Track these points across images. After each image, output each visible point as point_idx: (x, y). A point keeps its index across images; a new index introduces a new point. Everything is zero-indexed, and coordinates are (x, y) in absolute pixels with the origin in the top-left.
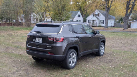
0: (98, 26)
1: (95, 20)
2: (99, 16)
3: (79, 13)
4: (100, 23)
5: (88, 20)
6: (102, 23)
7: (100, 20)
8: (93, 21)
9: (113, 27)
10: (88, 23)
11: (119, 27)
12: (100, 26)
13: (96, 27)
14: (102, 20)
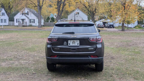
0: (29, 26)
1: (25, 19)
2: (28, 15)
3: (3, 11)
4: (30, 23)
5: (17, 19)
6: (32, 22)
7: (30, 20)
8: (23, 20)
9: (44, 26)
10: (17, 22)
11: (49, 26)
12: (31, 26)
13: (26, 26)
14: (33, 19)
